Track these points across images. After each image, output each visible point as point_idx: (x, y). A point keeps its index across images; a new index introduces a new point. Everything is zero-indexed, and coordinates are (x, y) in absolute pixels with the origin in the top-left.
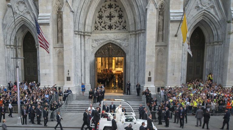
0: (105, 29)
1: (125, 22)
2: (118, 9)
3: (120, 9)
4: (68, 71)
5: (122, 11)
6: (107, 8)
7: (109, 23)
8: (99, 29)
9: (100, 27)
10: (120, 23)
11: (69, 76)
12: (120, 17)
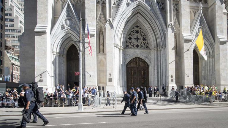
0: (134, 47)
1: (148, 43)
2: (143, 34)
3: (144, 34)
4: (110, 74)
5: (145, 36)
6: (135, 33)
7: (136, 43)
8: (129, 47)
9: (130, 46)
10: (144, 44)
11: (111, 78)
12: (144, 39)
